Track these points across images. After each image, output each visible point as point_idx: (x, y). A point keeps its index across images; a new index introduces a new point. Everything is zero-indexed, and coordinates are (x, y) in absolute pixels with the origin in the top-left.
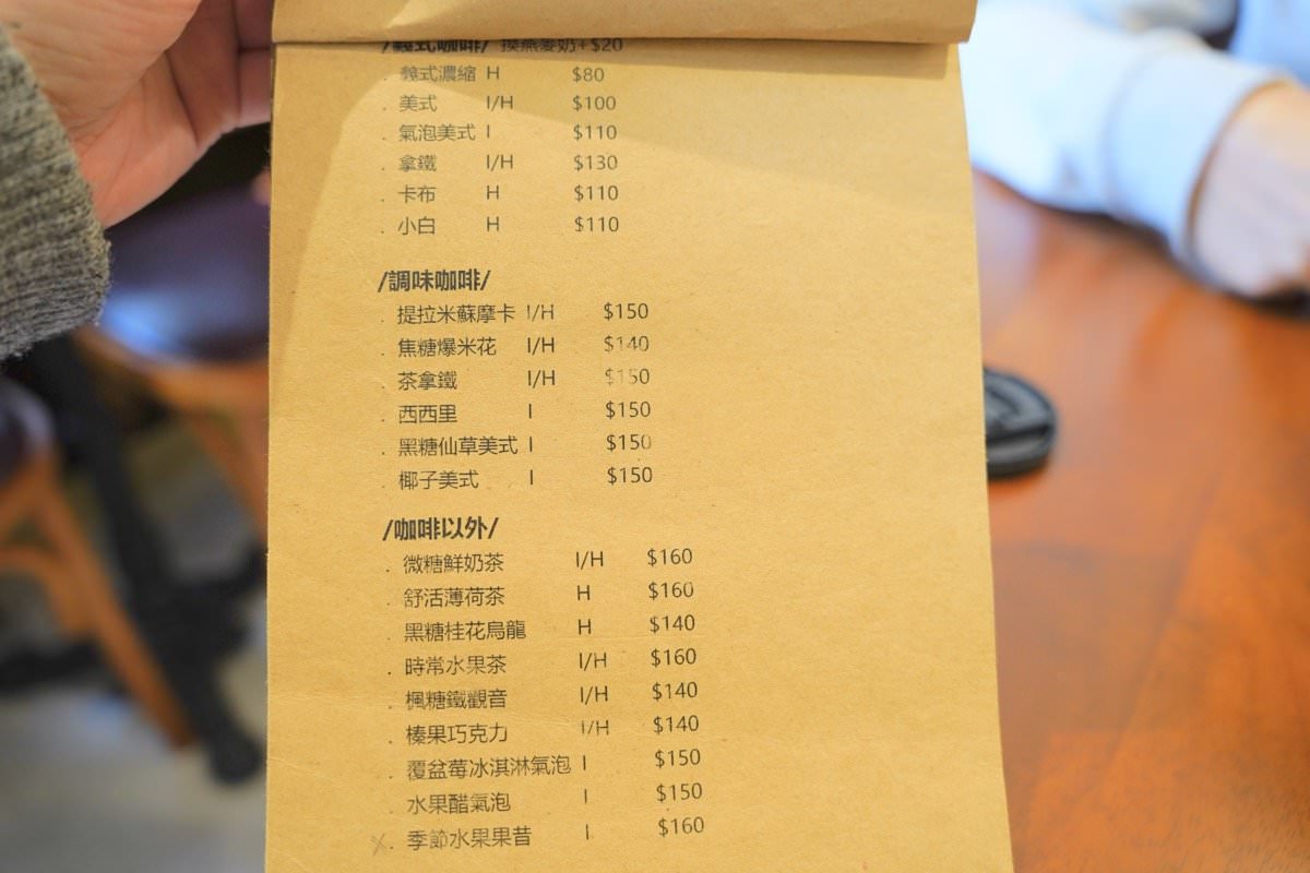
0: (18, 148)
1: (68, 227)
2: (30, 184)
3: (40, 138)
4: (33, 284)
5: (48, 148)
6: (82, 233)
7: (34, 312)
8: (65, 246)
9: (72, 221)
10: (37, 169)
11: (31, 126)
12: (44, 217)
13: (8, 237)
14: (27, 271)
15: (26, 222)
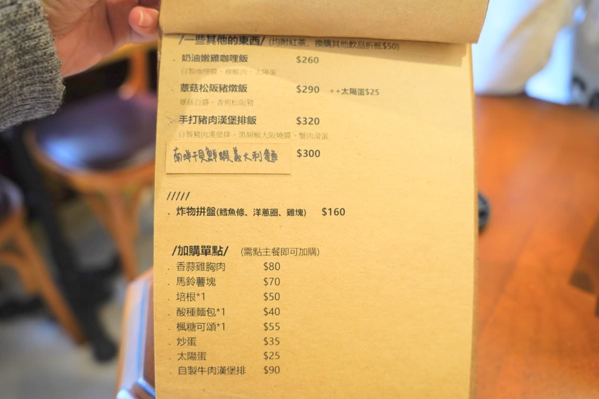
0: (33, 43)
1: (48, 79)
2: (35, 59)
3: (43, 40)
4: (29, 100)
5: (45, 44)
6: (54, 81)
7: (27, 111)
8: (46, 86)
9: (50, 76)
10: (39, 53)
11: (40, 33)
12: (39, 73)
13: (22, 80)
14: (27, 95)
15: (31, 74)
